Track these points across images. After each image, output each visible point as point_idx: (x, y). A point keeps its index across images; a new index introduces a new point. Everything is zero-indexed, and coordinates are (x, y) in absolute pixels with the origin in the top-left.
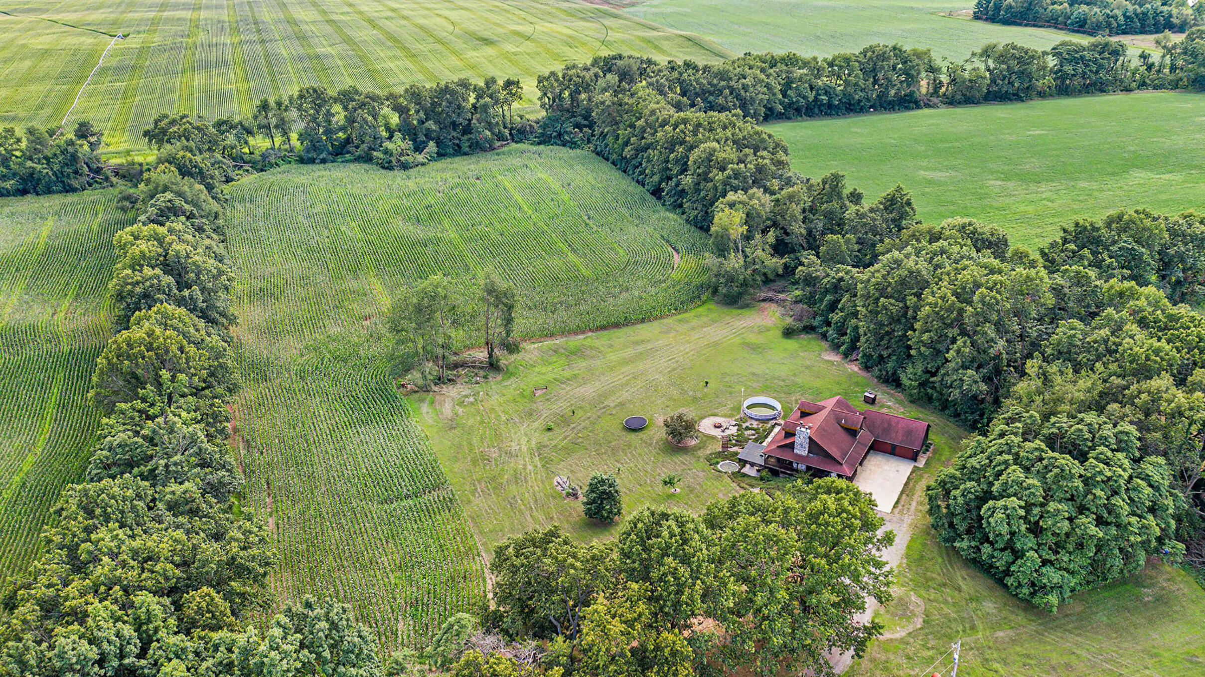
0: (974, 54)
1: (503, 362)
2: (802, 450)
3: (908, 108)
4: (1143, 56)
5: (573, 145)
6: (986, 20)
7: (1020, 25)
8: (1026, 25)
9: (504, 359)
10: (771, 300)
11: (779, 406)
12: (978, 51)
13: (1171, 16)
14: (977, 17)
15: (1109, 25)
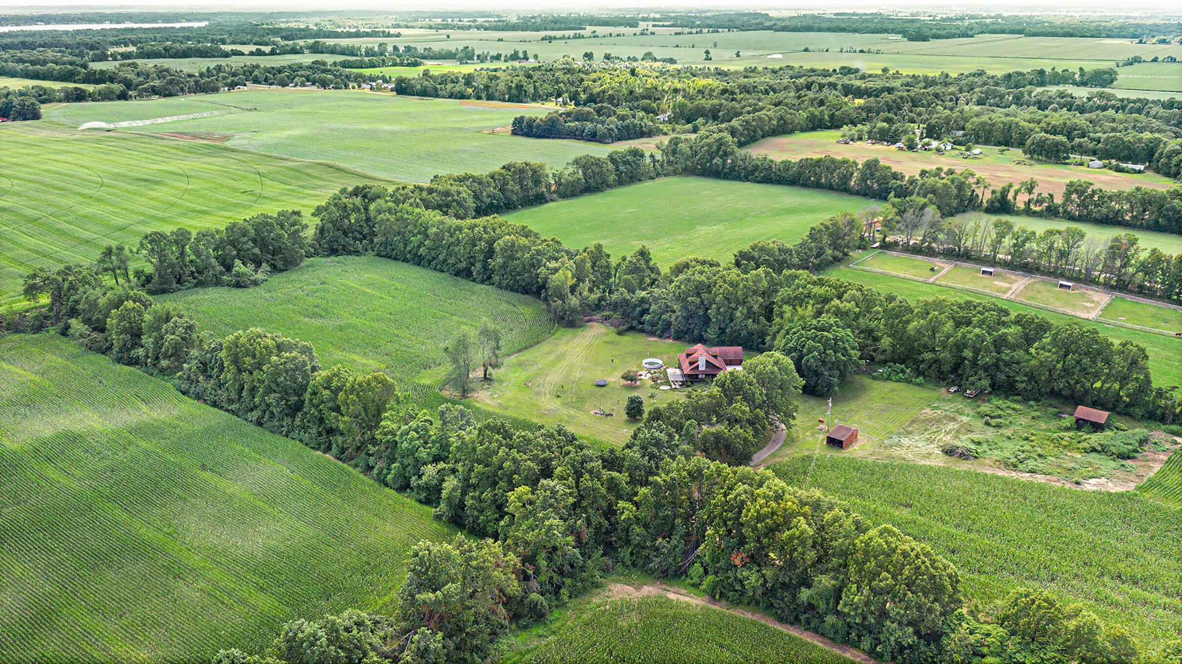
0: (568, 164)
1: (494, 377)
2: (702, 368)
3: (541, 204)
4: (652, 156)
5: (357, 253)
6: (522, 135)
7: (549, 137)
8: (554, 138)
9: (494, 373)
10: (591, 321)
11: (661, 362)
12: (571, 161)
13: (642, 127)
14: (514, 133)
15: (611, 135)
